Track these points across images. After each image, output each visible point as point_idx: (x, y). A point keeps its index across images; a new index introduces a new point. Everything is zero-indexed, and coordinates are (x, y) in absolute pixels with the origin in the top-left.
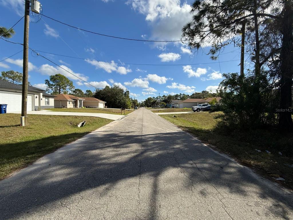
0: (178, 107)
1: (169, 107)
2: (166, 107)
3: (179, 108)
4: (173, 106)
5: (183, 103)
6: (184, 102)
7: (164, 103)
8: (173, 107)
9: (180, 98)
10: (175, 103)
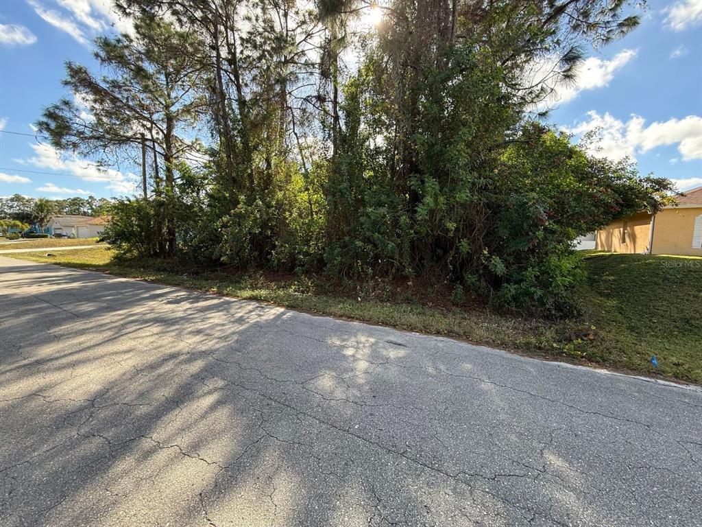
0: (76, 236)
1: (46, 237)
2: (29, 235)
3: (78, 237)
4: (58, 232)
5: (88, 226)
6: (90, 224)
7: (18, 223)
8: (59, 236)
9: (92, 209)
10: (63, 224)
